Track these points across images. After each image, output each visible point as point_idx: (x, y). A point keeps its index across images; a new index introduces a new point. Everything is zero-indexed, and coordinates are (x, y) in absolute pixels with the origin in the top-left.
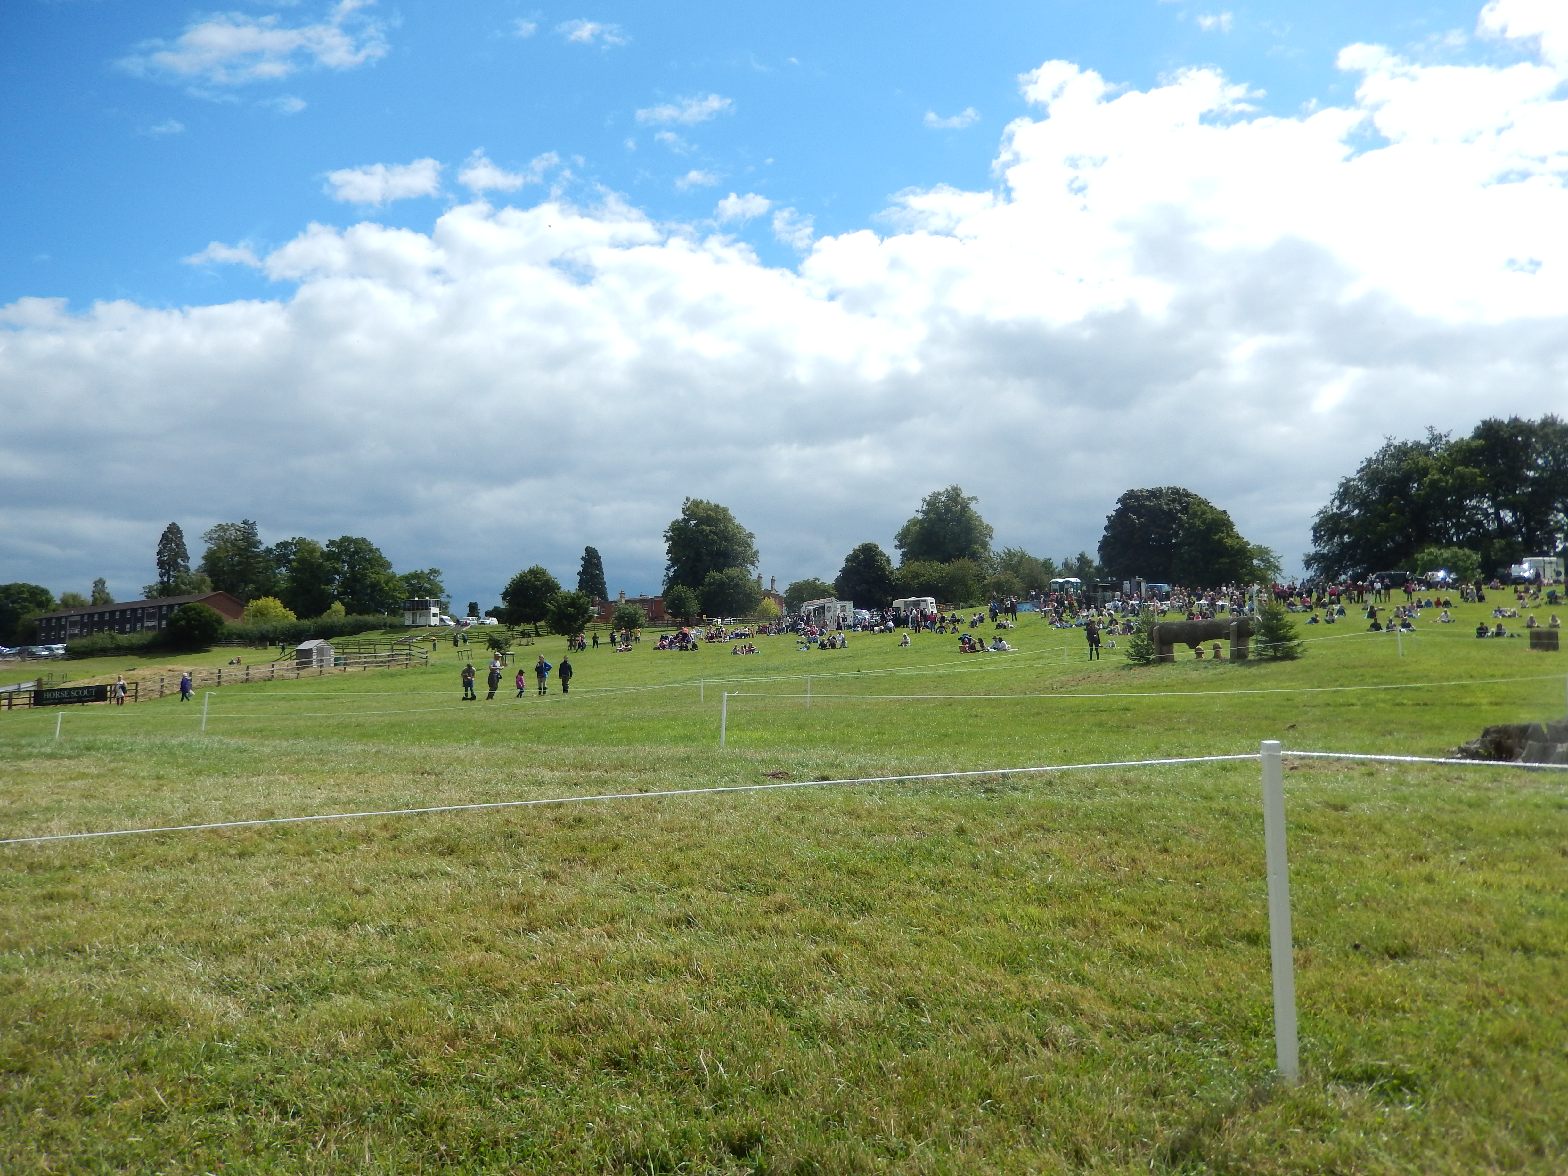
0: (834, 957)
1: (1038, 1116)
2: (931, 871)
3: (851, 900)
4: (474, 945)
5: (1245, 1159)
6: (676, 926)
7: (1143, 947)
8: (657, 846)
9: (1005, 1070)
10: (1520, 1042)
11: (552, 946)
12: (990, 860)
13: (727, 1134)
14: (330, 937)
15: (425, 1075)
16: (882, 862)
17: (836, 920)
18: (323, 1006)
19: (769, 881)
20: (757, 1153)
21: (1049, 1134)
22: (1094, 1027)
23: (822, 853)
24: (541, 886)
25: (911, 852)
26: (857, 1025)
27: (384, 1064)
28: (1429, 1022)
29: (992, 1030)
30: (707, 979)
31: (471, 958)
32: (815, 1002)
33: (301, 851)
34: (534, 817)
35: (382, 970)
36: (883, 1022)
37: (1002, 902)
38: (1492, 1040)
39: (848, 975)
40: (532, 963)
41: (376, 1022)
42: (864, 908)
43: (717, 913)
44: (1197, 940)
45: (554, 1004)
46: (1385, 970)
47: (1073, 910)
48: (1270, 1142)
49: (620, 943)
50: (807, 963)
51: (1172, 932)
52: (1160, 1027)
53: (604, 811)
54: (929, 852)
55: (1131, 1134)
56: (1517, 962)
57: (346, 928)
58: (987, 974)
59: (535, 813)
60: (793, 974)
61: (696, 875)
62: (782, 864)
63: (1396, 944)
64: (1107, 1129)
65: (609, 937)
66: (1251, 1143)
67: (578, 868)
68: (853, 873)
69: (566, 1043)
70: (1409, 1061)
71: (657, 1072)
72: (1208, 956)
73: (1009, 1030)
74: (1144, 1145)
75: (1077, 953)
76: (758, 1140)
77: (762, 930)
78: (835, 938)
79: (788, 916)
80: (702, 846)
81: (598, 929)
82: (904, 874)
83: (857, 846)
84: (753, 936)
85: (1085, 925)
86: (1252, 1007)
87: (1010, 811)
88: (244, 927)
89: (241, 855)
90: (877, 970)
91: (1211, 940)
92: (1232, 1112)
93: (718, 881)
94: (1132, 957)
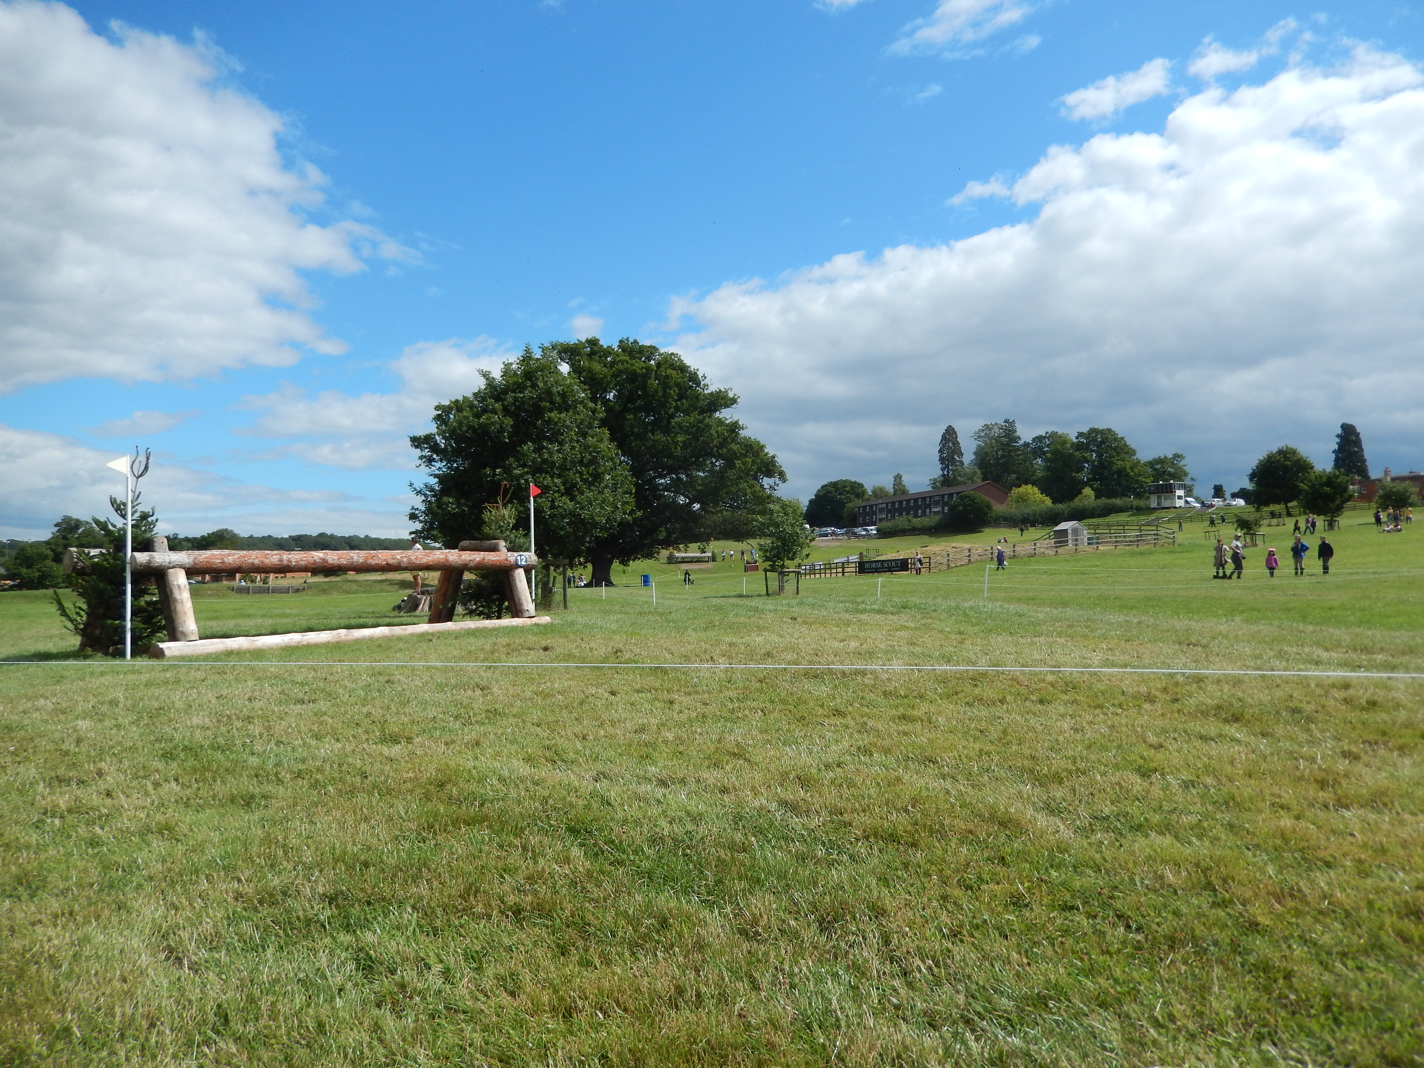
4: (1282, 812)
11: (1371, 826)
14: (1136, 783)
15: (1257, 924)
18: (1141, 840)
24: (1342, 765)
27: (1215, 905)
31: (1282, 823)
33: (1092, 704)
35: (1193, 819)
40: (1350, 839)
41: (1197, 865)
45: (1385, 885)
57: (1149, 776)
67: (1382, 752)
69: (1409, 927)
88: (1059, 764)
89: (1041, 702)
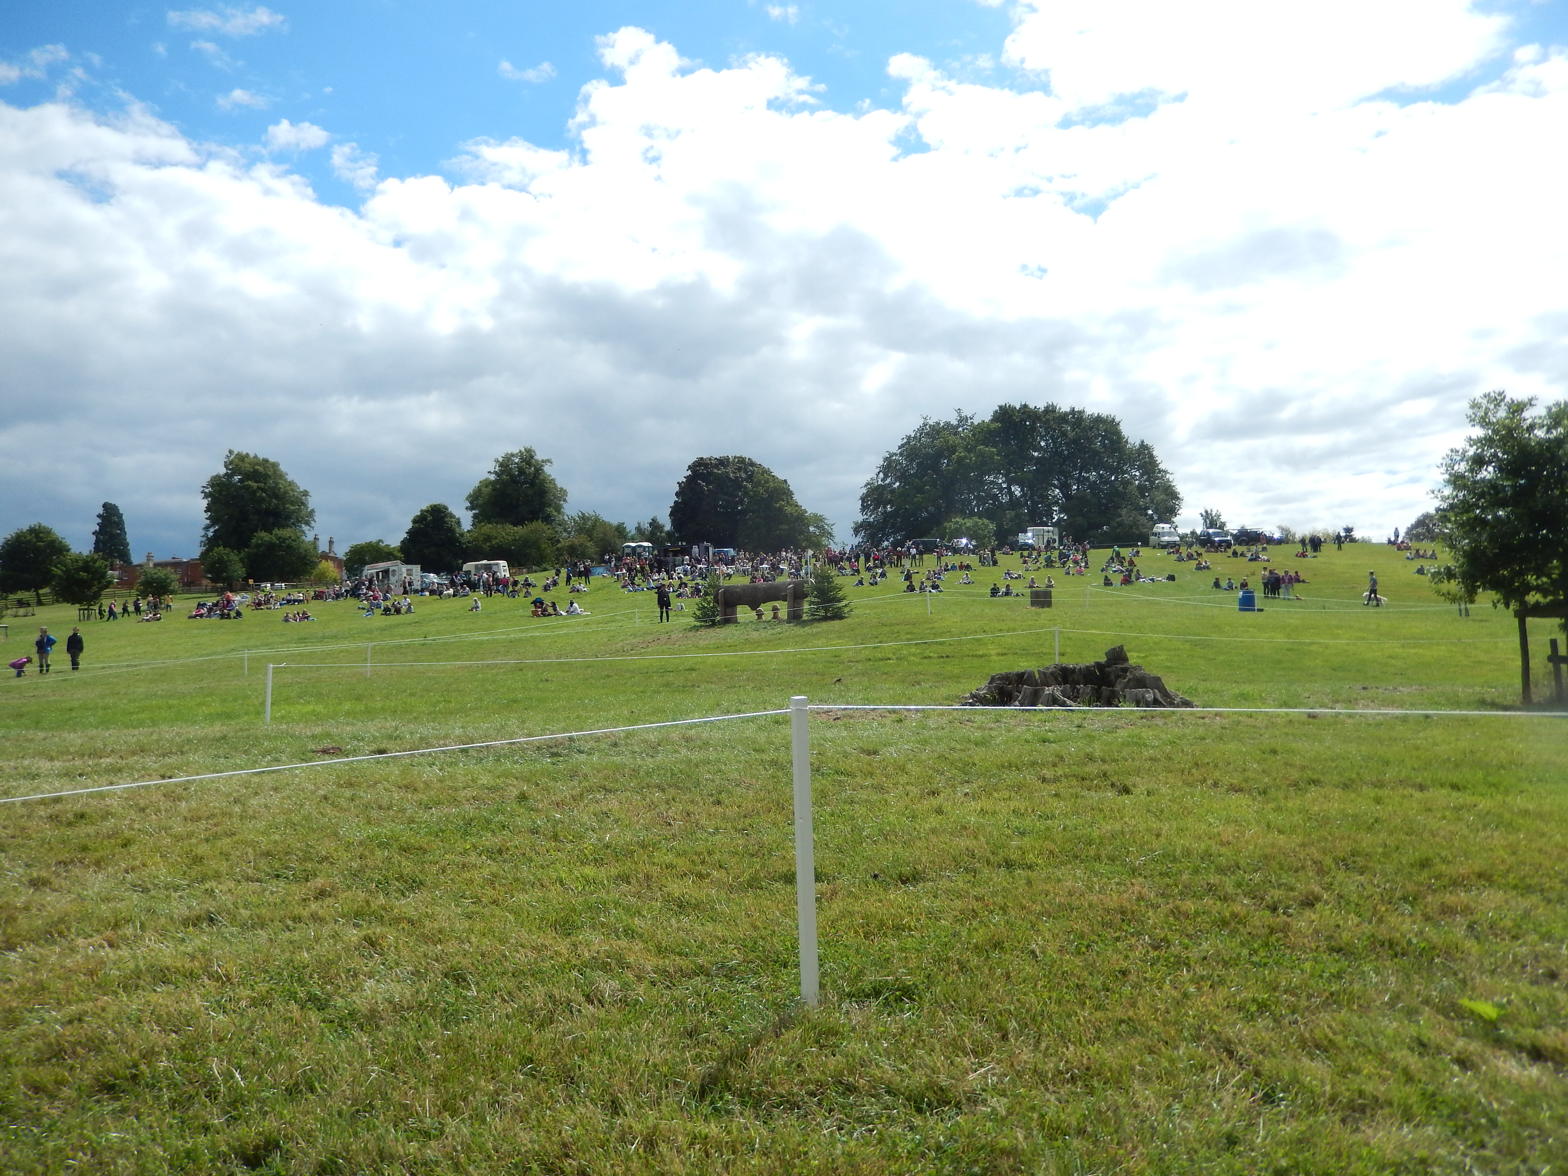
0: (377, 939)
1: (578, 1073)
2: (489, 840)
3: (400, 878)
5: (766, 1083)
6: (194, 925)
7: (691, 896)
8: (178, 838)
9: (548, 1034)
10: (998, 945)
11: (37, 964)
12: (549, 825)
13: (240, 1146)
16: (437, 835)
17: (382, 900)
19: (309, 866)
20: (274, 1159)
21: (588, 1089)
22: (639, 978)
23: (371, 831)
25: (469, 823)
26: (397, 1008)
28: (929, 937)
29: (539, 993)
30: (229, 980)
32: (353, 990)
34: (22, 816)
36: (427, 1001)
37: (558, 866)
38: (976, 947)
39: (392, 956)
42: (414, 884)
43: (246, 907)
44: (741, 884)
45: (32, 1030)
46: (897, 896)
47: (627, 867)
48: (788, 1064)
49: (124, 952)
50: (347, 949)
51: (718, 879)
52: (702, 971)
53: (114, 803)
54: (488, 822)
55: (665, 1076)
56: (1000, 877)
58: (537, 939)
59: (23, 811)
60: (330, 963)
61: (224, 866)
62: (326, 847)
63: (907, 870)
64: (642, 1075)
65: (111, 946)
66: (772, 1067)
68: (405, 850)
69: (45, 1075)
70: (910, 974)
71: (160, 1089)
72: (749, 900)
73: (556, 992)
74: (676, 1084)
75: (627, 909)
76: (278, 1146)
77: (297, 919)
78: (381, 920)
79: (329, 901)
80: (234, 834)
81: (97, 939)
82: (460, 846)
83: (412, 821)
84: (288, 927)
85: (638, 881)
86: (784, 942)
87: (573, 774)
90: (424, 948)
91: (753, 884)
92: (757, 1042)
93: (250, 871)
94: (680, 907)
